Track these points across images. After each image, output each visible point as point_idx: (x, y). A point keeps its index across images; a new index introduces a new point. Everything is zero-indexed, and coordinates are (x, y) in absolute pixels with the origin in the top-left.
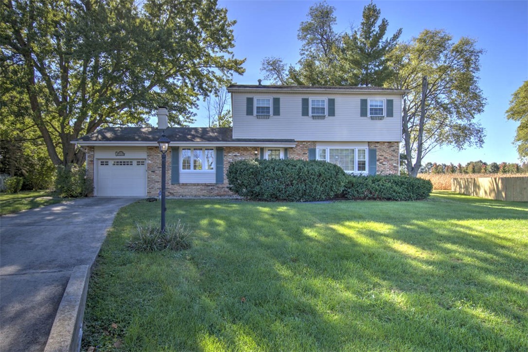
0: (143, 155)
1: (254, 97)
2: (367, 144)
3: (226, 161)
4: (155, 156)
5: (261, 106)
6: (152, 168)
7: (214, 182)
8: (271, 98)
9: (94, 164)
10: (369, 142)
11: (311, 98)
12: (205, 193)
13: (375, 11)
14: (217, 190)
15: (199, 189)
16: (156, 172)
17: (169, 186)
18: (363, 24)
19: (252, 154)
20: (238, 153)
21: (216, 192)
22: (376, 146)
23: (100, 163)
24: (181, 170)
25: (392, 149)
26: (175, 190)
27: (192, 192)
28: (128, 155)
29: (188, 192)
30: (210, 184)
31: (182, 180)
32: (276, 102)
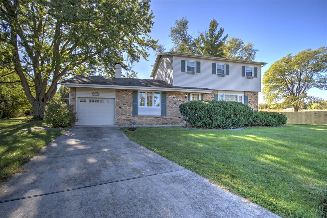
0: (113, 95)
1: (186, 60)
2: (243, 93)
3: (168, 101)
4: (122, 96)
5: (189, 66)
6: (120, 105)
7: (160, 114)
8: (195, 61)
9: (75, 101)
10: (244, 92)
11: (217, 63)
12: (155, 122)
13: (216, 23)
14: (163, 120)
15: (151, 119)
16: (122, 108)
17: (131, 117)
18: (209, 30)
19: (183, 97)
20: (175, 96)
21: (162, 121)
22: (248, 94)
23: (79, 101)
24: (139, 107)
25: (255, 96)
26: (135, 120)
27: (146, 122)
28: (102, 95)
29: (144, 122)
30: (158, 116)
31: (140, 113)
32: (199, 64)
